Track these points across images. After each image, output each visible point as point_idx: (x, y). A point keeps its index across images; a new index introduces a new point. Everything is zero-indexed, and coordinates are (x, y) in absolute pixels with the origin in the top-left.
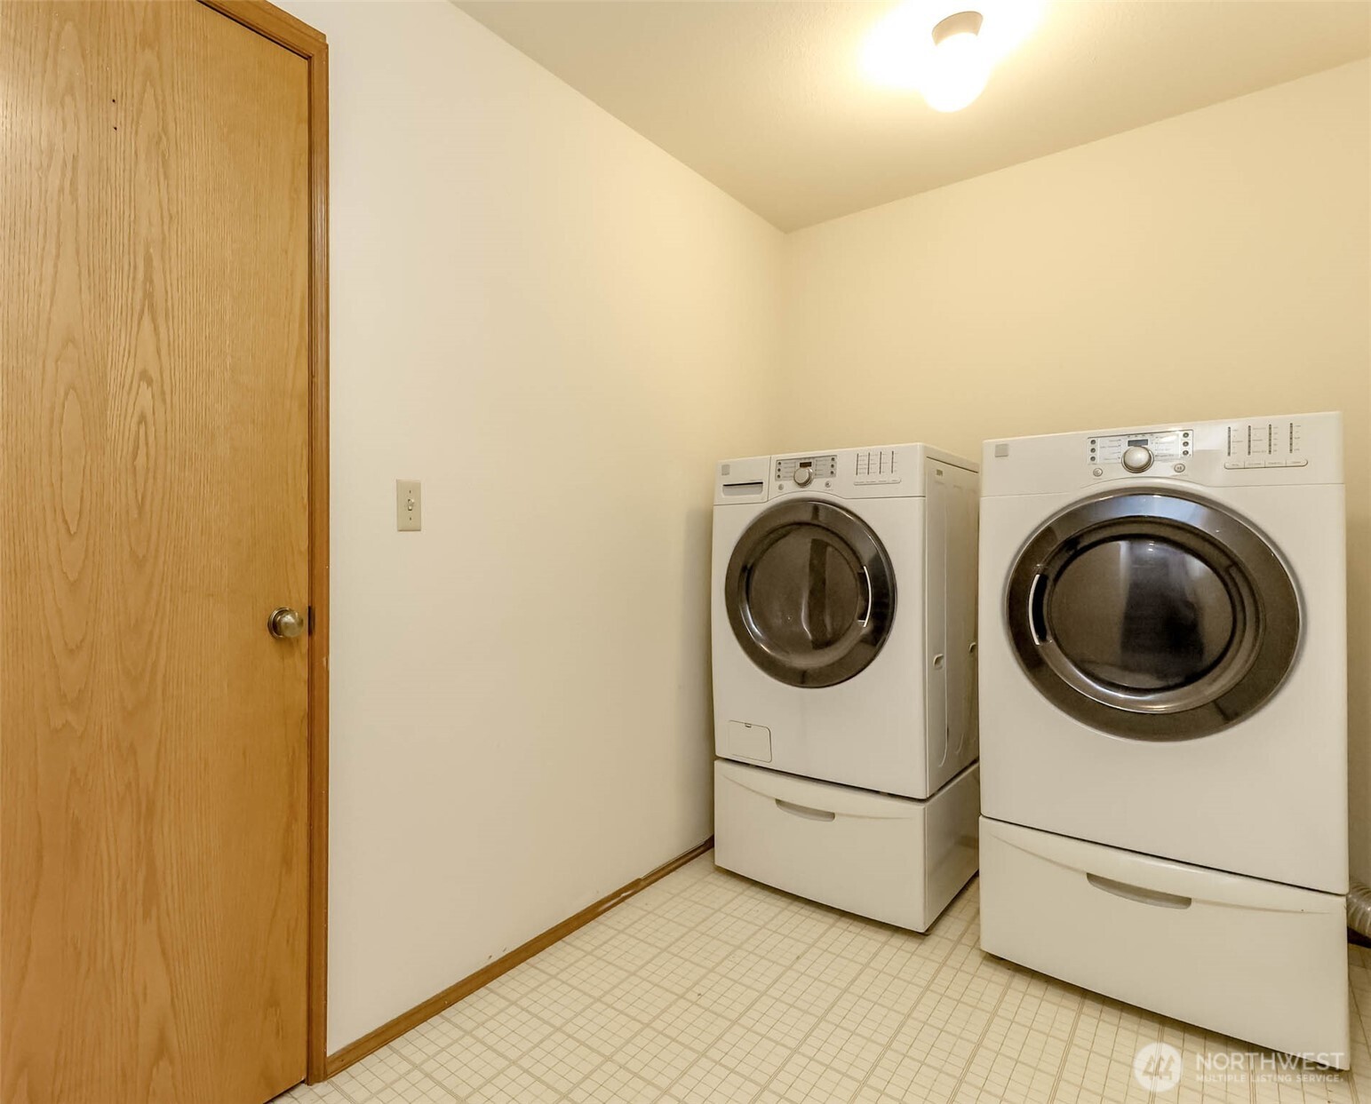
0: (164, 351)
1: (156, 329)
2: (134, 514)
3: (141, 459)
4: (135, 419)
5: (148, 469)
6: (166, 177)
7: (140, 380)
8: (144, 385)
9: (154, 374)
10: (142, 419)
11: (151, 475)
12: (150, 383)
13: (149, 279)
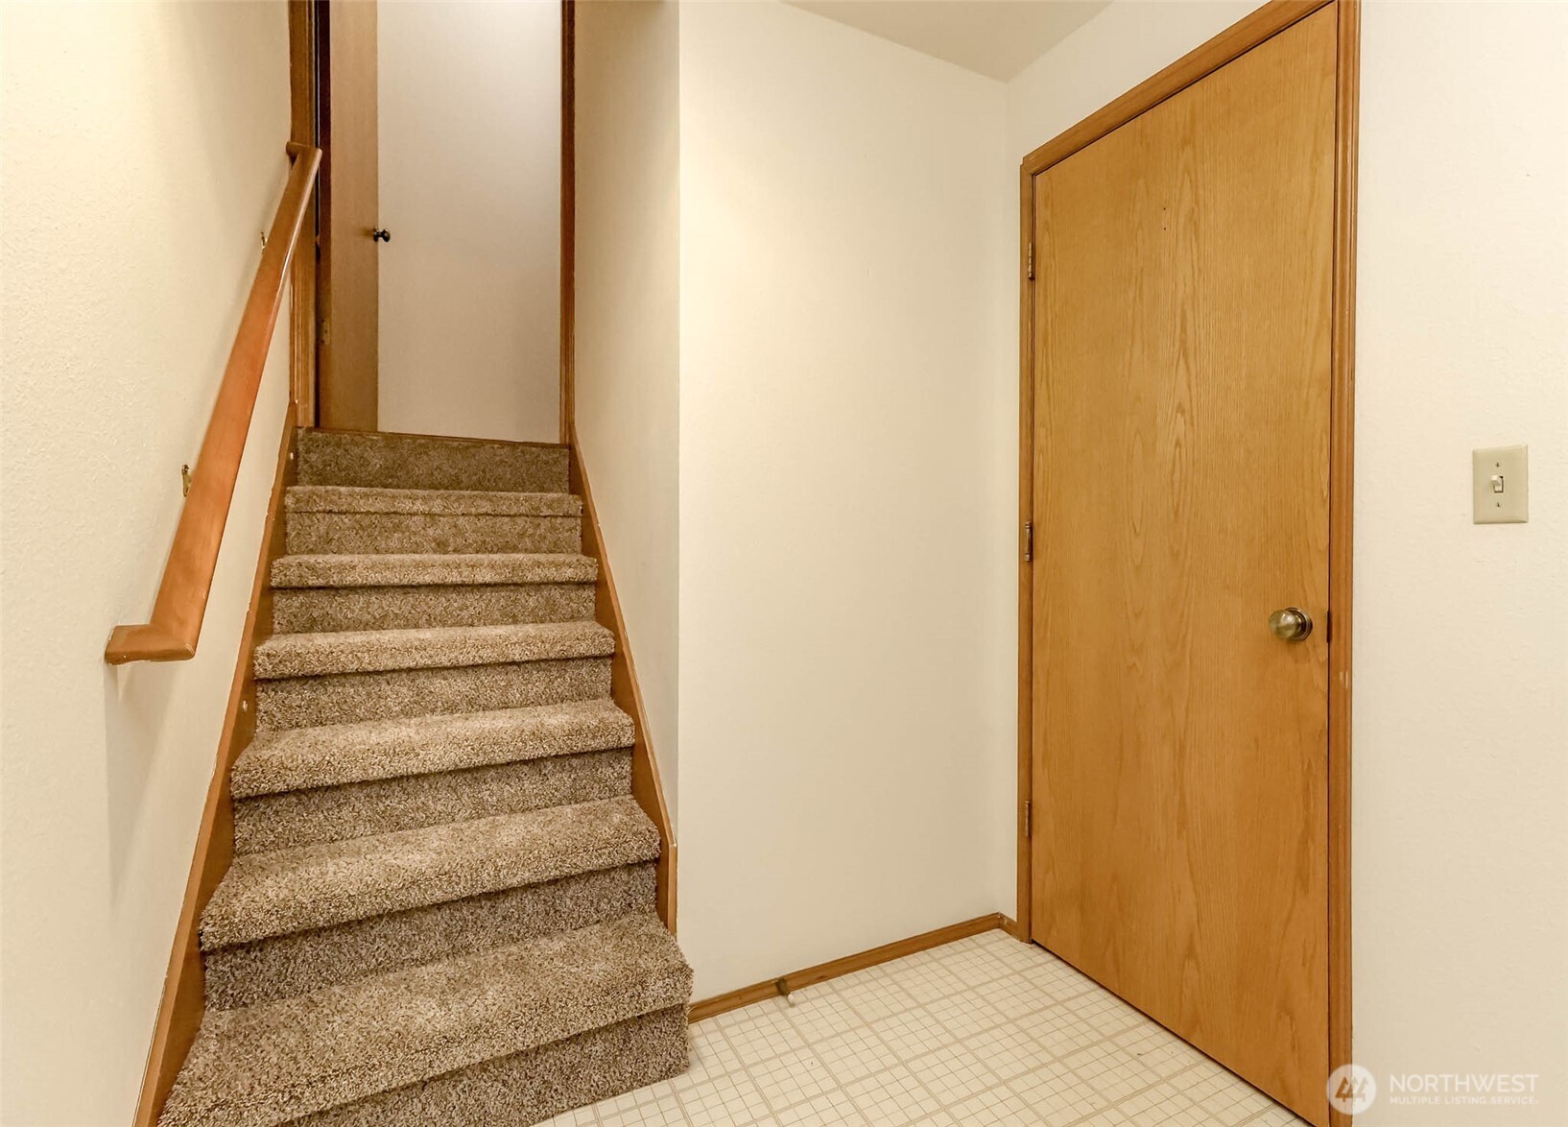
0: (1193, 384)
1: (1188, 368)
2: (1172, 516)
3: (1177, 475)
4: (1174, 443)
5: (1181, 481)
6: (1197, 238)
7: (1177, 412)
8: (1179, 415)
9: (1187, 407)
10: (1178, 444)
11: (1183, 484)
12: (1183, 412)
13: (1184, 329)
